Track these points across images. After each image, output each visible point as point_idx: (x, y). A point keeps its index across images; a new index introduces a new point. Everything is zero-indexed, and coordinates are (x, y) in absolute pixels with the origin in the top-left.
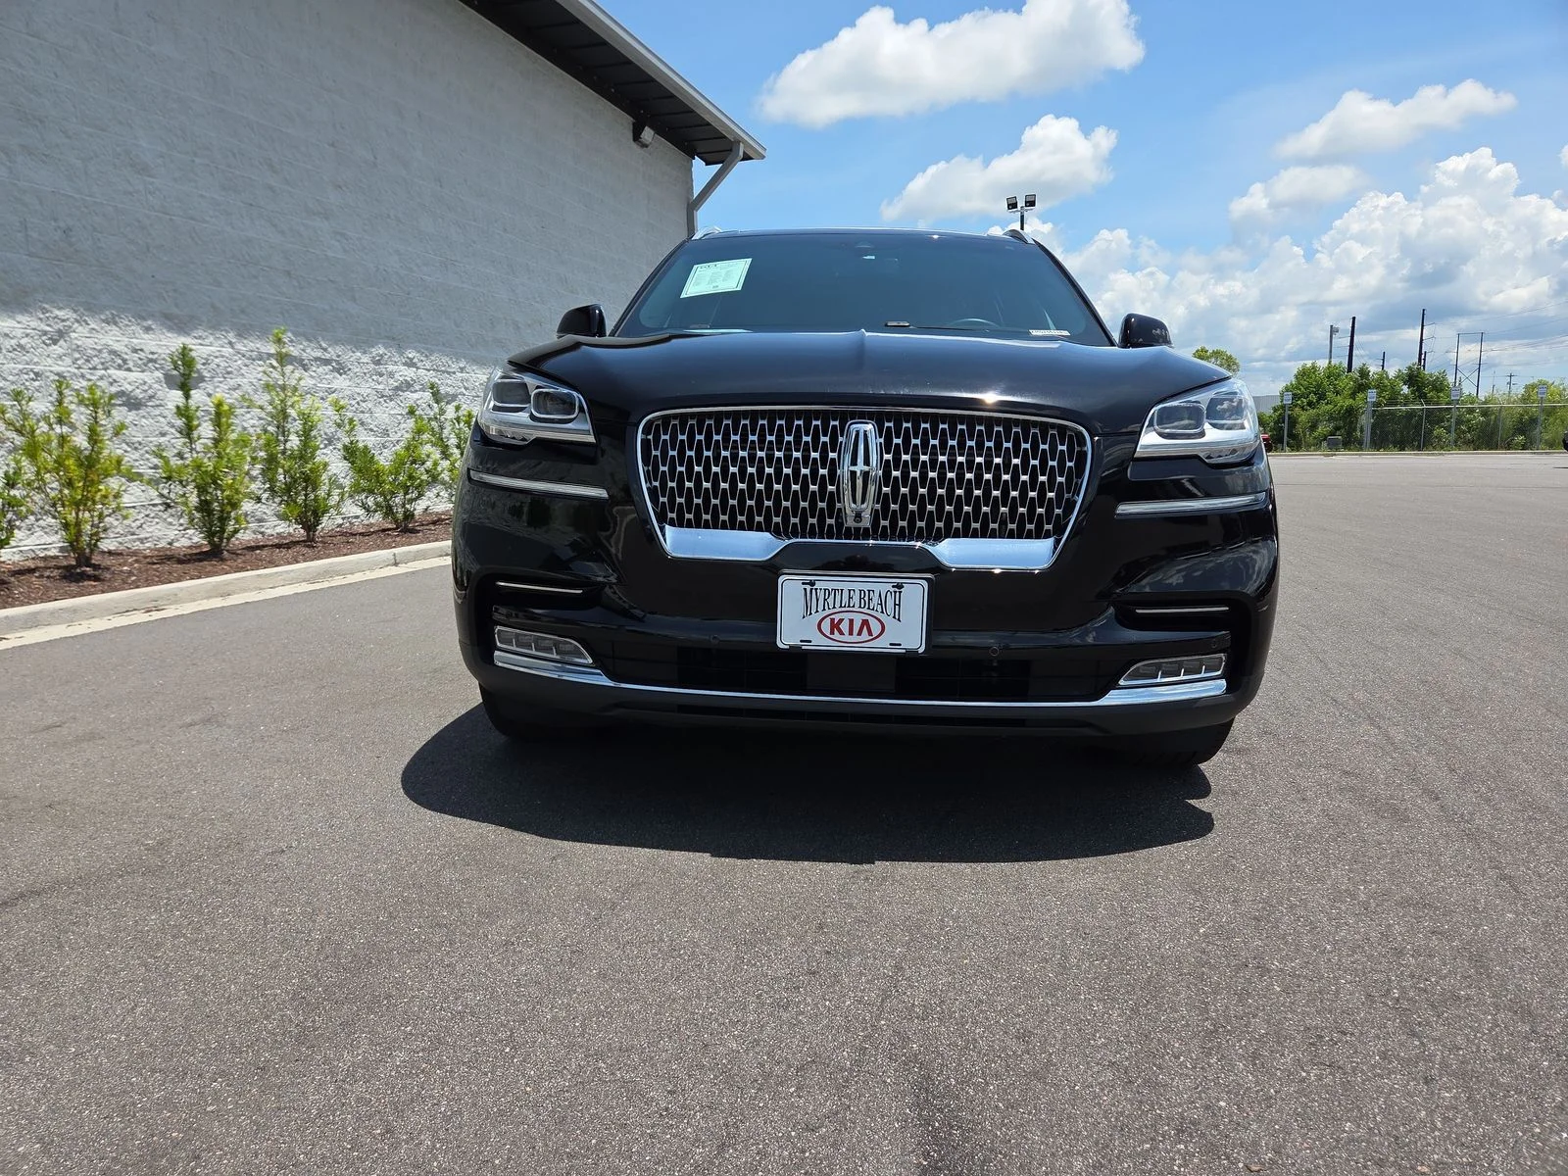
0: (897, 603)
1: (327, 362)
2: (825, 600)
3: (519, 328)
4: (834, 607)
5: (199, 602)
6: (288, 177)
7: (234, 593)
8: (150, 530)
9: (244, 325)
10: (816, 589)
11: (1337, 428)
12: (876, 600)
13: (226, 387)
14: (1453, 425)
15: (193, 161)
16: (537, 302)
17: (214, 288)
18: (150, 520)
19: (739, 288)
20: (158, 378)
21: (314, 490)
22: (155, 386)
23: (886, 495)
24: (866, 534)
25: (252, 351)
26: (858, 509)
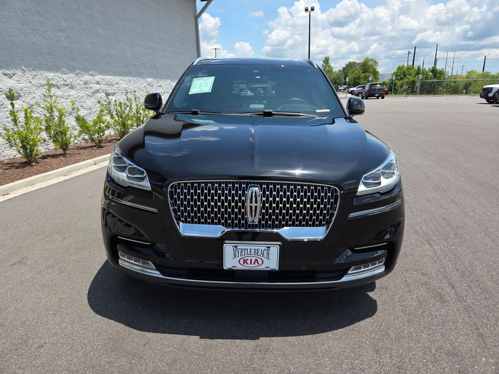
0: (268, 253)
1: (67, 85)
2: (241, 252)
3: (136, 66)
4: (245, 255)
5: (23, 189)
6: (46, 17)
7: (36, 183)
8: (7, 152)
9: (34, 75)
10: (238, 249)
11: (409, 87)
12: (260, 252)
13: (30, 98)
14: (445, 86)
15: (9, 14)
16: (143, 57)
17: (22, 62)
18: (6, 149)
19: (210, 91)
20: (4, 97)
21: (65, 136)
22: (3, 100)
23: (264, 213)
24: (256, 226)
25: (38, 84)
26: (253, 219)
